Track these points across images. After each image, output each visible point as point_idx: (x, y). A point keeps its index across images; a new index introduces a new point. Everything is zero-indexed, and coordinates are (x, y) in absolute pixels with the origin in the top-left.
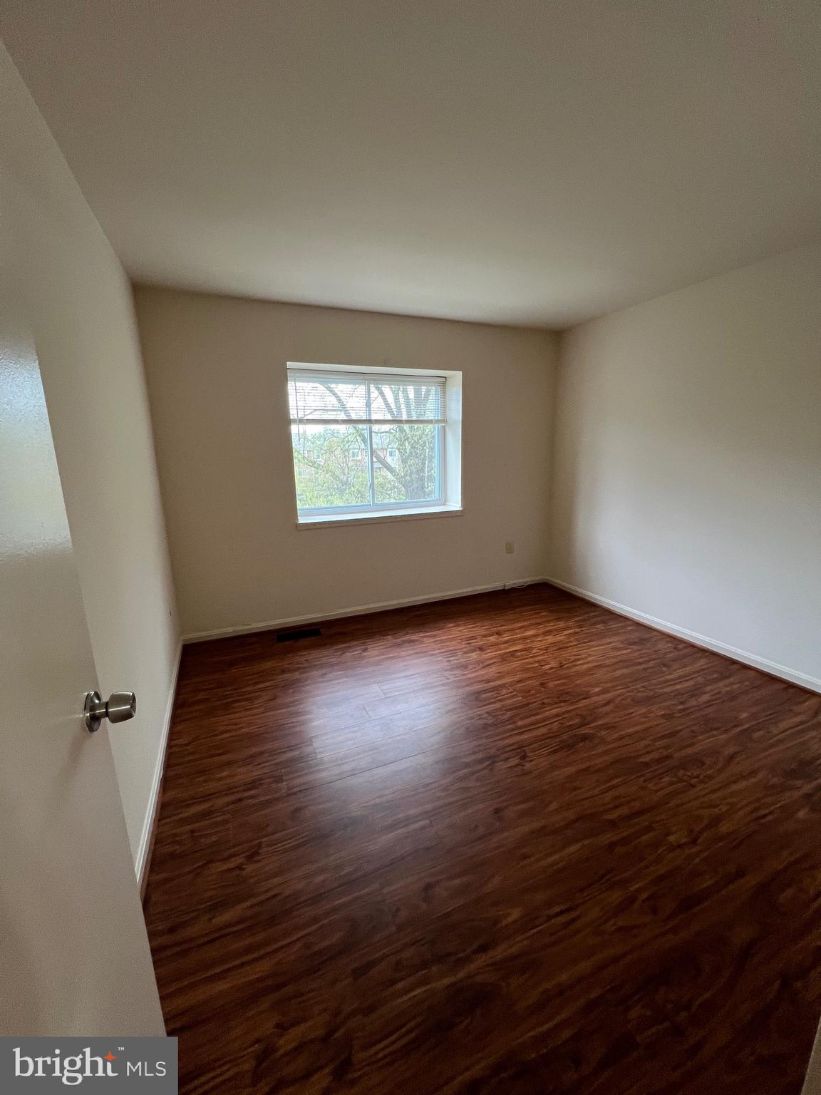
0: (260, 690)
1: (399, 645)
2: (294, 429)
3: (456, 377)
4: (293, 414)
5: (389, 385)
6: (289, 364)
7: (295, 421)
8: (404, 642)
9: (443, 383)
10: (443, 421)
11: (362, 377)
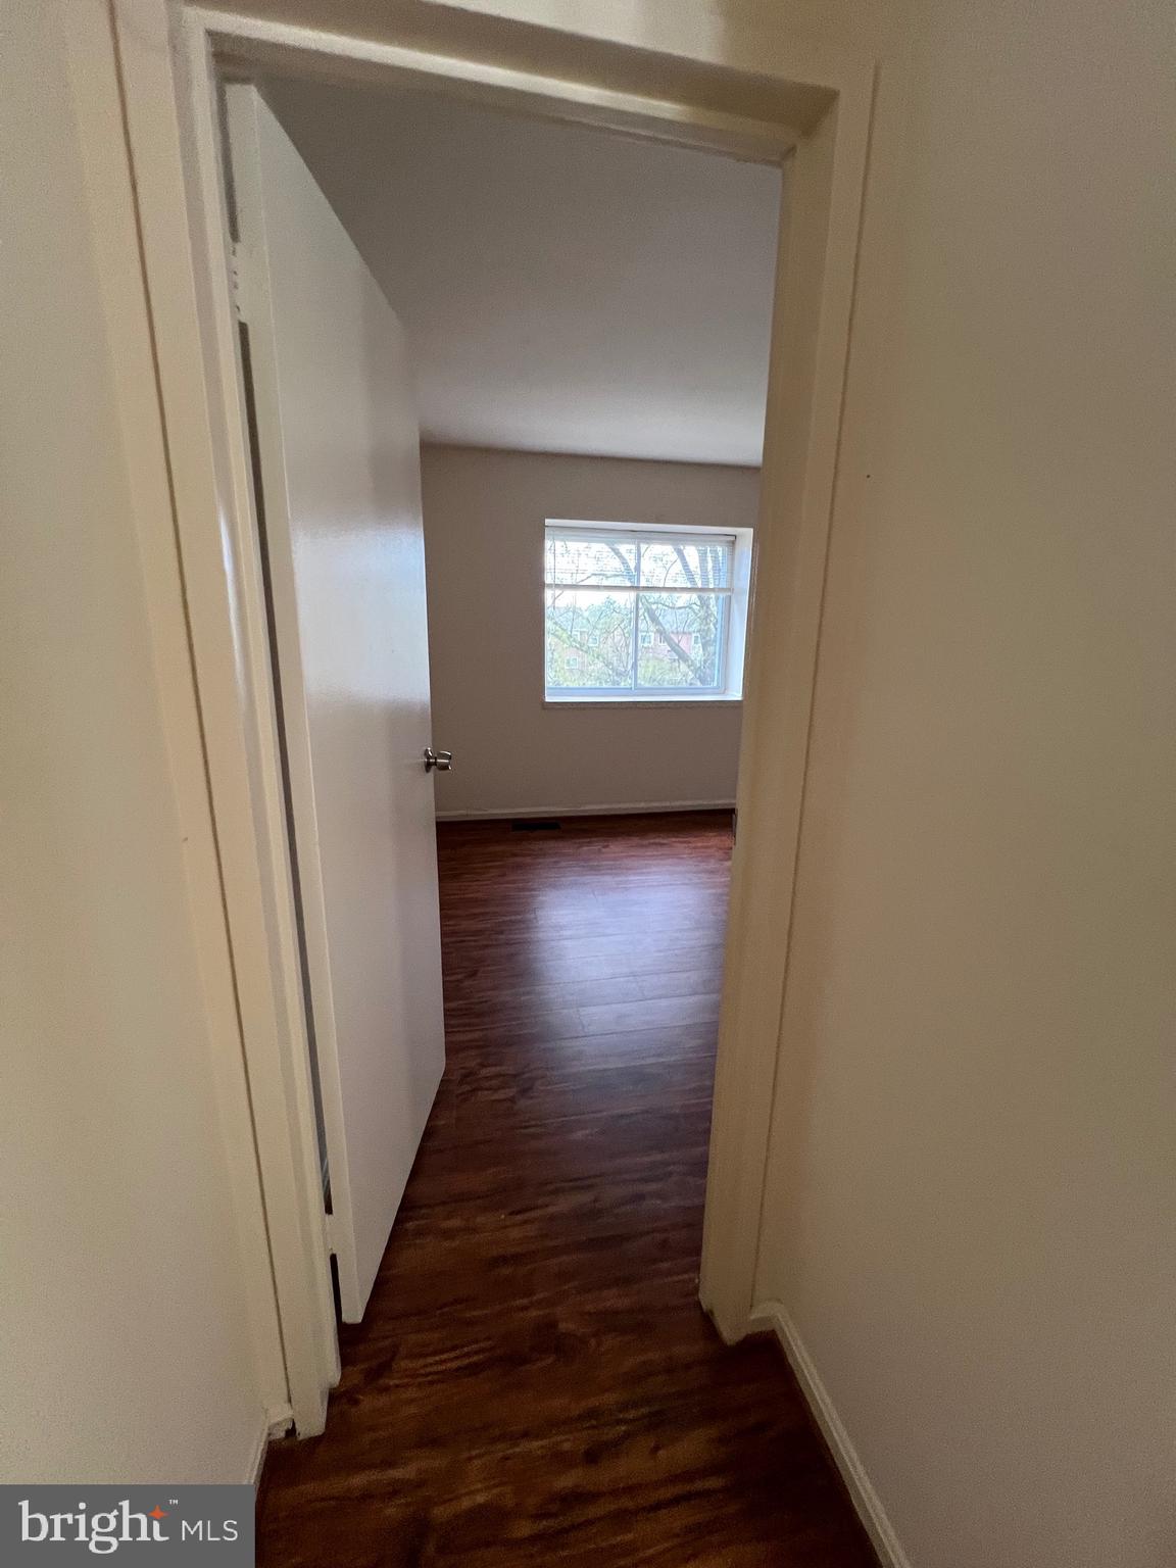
0: (491, 867)
1: (642, 846)
2: (548, 594)
3: (746, 534)
4: (548, 579)
5: (696, 546)
6: (548, 521)
7: (550, 586)
8: (650, 844)
9: (733, 542)
10: (729, 590)
11: (630, 535)
